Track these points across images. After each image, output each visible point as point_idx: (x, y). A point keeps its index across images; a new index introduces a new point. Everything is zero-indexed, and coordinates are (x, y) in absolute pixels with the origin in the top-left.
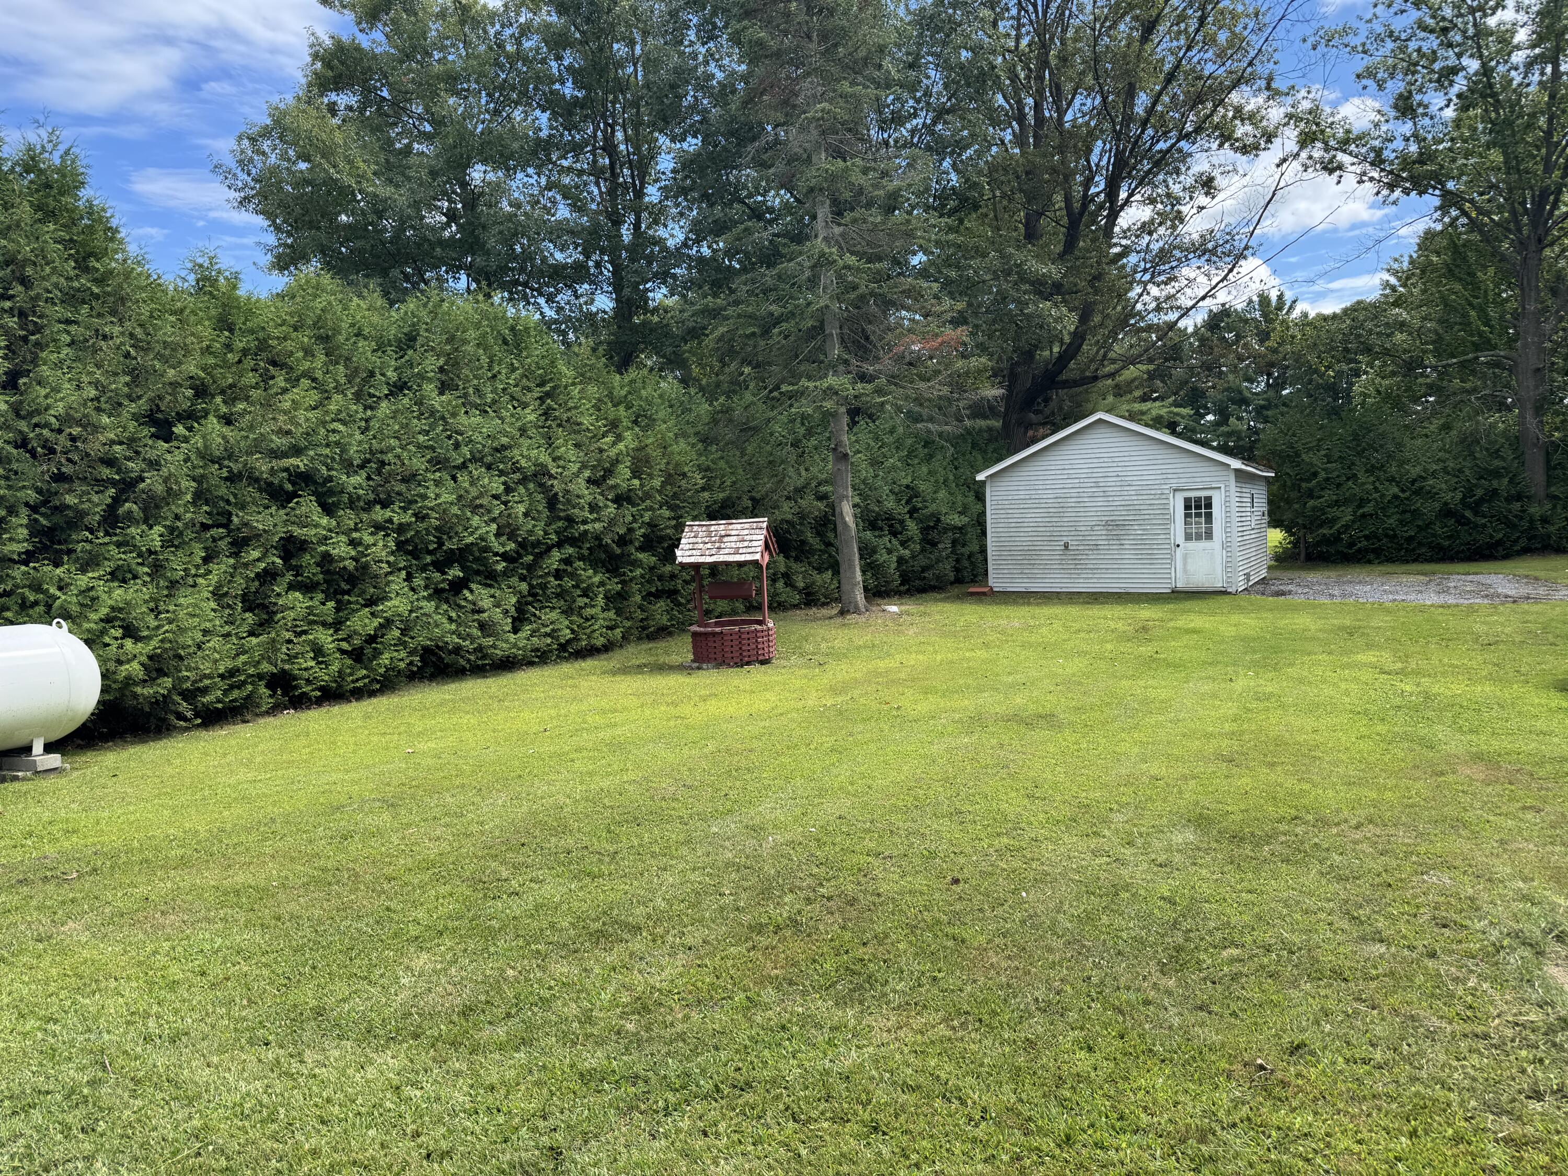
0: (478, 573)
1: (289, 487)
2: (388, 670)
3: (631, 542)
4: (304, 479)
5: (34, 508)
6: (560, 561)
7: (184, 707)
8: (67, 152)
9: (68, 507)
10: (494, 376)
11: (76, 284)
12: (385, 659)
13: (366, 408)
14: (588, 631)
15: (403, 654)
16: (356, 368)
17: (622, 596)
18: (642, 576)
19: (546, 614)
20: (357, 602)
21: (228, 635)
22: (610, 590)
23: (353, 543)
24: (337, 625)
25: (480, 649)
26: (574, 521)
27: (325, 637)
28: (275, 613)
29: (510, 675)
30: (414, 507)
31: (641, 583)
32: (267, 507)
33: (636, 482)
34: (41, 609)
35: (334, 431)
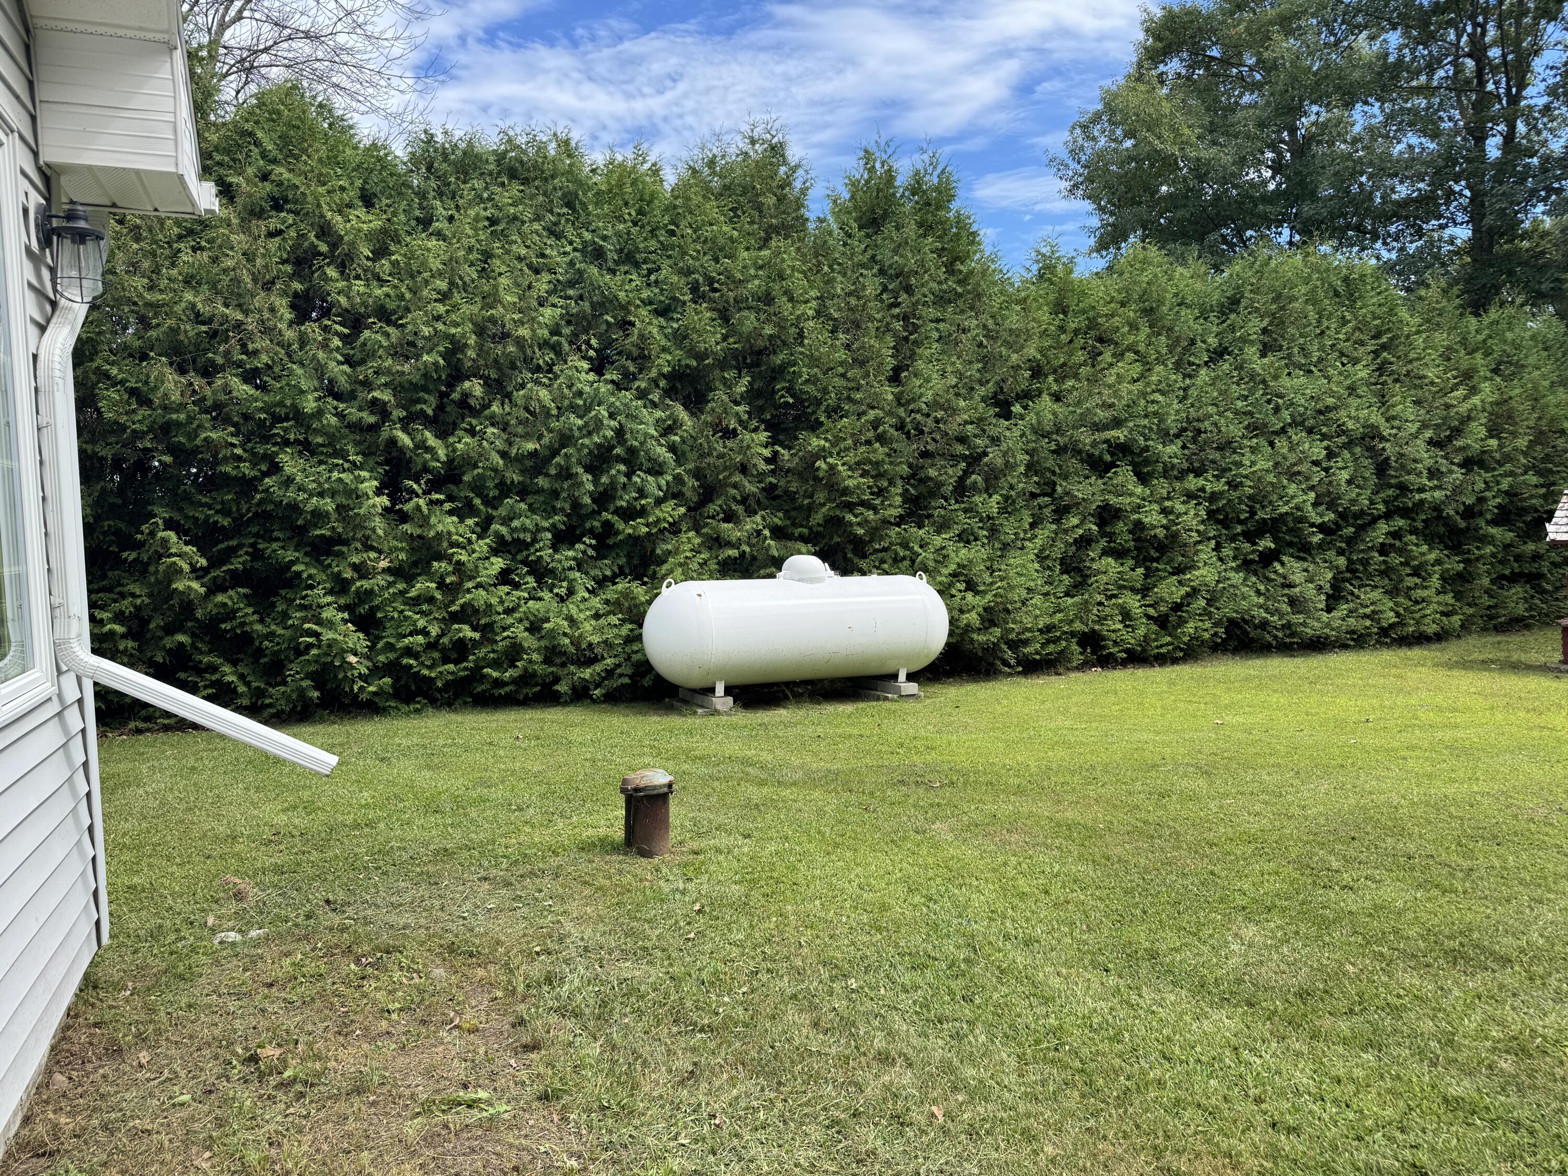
0: (1290, 544)
1: (1108, 458)
2: (1192, 639)
3: (1481, 514)
4: (1122, 450)
5: (906, 479)
6: (1388, 534)
7: (1009, 655)
8: (943, 172)
9: (930, 479)
10: (1323, 332)
11: (945, 287)
12: (1190, 628)
13: (1185, 376)
14: (1417, 616)
15: (1208, 625)
16: (1178, 338)
17: (1464, 578)
18: (1493, 555)
19: (1366, 593)
20: (1165, 570)
21: (1046, 594)
22: (1448, 570)
23: (1164, 511)
24: (1144, 591)
25: (1288, 626)
26: (1408, 489)
27: (1133, 602)
28: (1089, 576)
29: (1320, 657)
30: (1228, 475)
31: (1491, 564)
32: (1087, 477)
33: (1494, 443)
34: (907, 563)
35: (1153, 402)
